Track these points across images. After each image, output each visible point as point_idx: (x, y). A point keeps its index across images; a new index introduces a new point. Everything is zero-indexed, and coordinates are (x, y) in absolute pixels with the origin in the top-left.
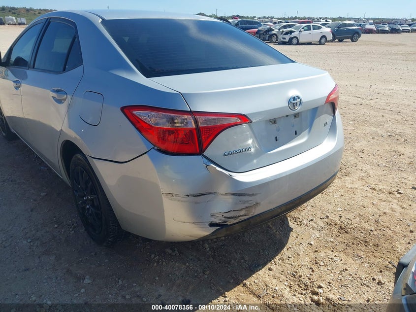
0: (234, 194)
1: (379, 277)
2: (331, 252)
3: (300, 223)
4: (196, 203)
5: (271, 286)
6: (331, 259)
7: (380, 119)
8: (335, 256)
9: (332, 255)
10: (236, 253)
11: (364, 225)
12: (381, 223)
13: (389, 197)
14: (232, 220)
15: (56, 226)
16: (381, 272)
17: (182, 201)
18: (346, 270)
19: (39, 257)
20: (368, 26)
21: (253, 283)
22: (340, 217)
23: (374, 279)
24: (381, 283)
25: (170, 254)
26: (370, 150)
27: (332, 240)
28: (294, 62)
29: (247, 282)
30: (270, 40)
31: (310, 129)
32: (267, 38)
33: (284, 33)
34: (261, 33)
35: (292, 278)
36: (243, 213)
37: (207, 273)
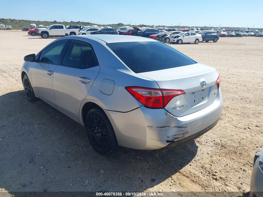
0: (178, 127)
1: (243, 168)
2: (219, 157)
3: (201, 144)
4: (161, 131)
5: (192, 172)
6: (219, 160)
7: (235, 90)
8: (221, 159)
9: (219, 158)
10: (172, 158)
11: (233, 144)
12: (242, 143)
13: (245, 131)
14: (177, 139)
15: (76, 146)
16: (244, 165)
17: (155, 130)
18: (227, 165)
19: (74, 161)
20: (222, 33)
21: (183, 172)
22: (221, 141)
23: (241, 169)
24: (245, 170)
25: (139, 159)
26: (232, 106)
27: (218, 151)
28: (196, 63)
29: (181, 171)
30: (165, 41)
31: (209, 96)
32: (163, 40)
33: (174, 37)
34: (160, 37)
35: (202, 169)
36: (181, 136)
37: (160, 167)
